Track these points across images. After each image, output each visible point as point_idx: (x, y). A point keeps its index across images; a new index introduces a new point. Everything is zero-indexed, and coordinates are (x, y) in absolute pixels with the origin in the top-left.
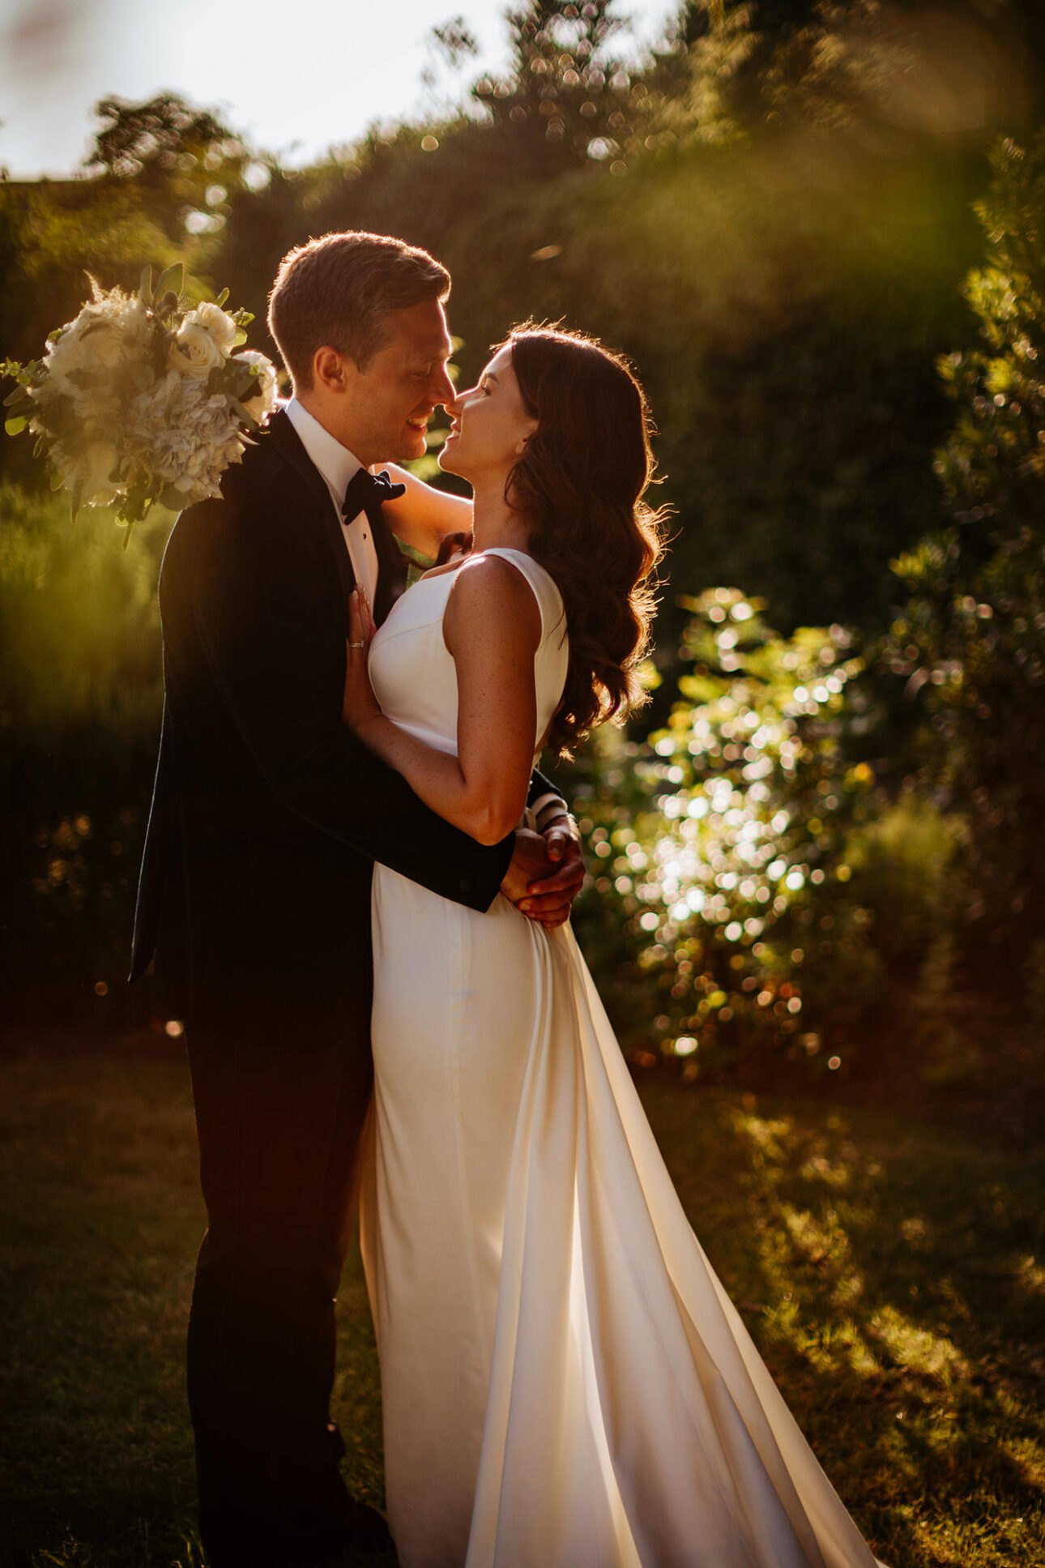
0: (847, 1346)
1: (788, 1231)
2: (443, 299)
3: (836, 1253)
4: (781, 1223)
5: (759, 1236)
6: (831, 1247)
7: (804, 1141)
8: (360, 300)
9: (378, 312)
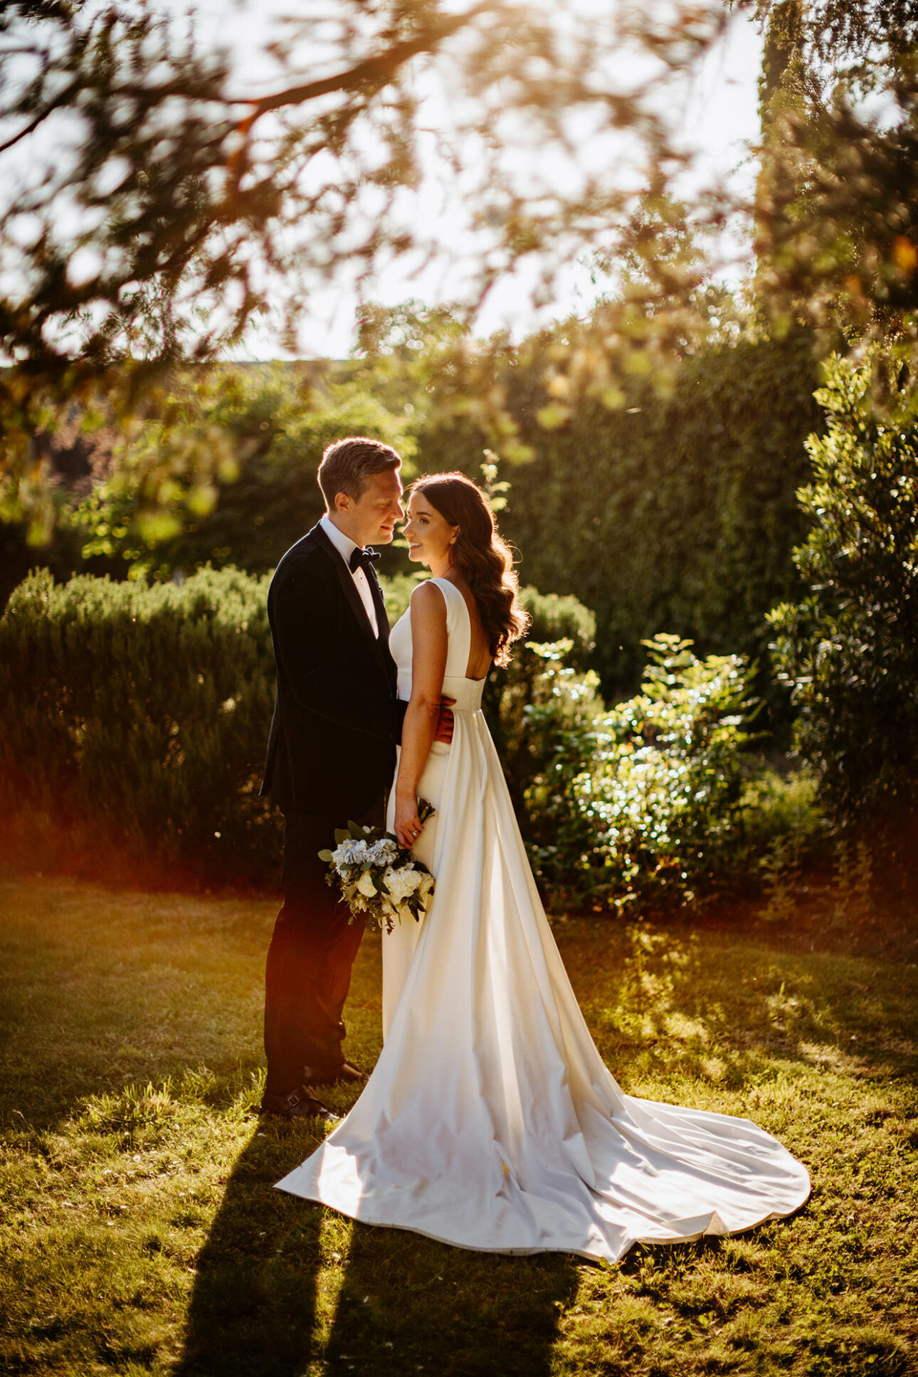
2: (399, 469)
3: (663, 994)
4: (638, 979)
5: (622, 984)
6: (662, 991)
7: (669, 945)
8: (355, 470)
9: (362, 475)
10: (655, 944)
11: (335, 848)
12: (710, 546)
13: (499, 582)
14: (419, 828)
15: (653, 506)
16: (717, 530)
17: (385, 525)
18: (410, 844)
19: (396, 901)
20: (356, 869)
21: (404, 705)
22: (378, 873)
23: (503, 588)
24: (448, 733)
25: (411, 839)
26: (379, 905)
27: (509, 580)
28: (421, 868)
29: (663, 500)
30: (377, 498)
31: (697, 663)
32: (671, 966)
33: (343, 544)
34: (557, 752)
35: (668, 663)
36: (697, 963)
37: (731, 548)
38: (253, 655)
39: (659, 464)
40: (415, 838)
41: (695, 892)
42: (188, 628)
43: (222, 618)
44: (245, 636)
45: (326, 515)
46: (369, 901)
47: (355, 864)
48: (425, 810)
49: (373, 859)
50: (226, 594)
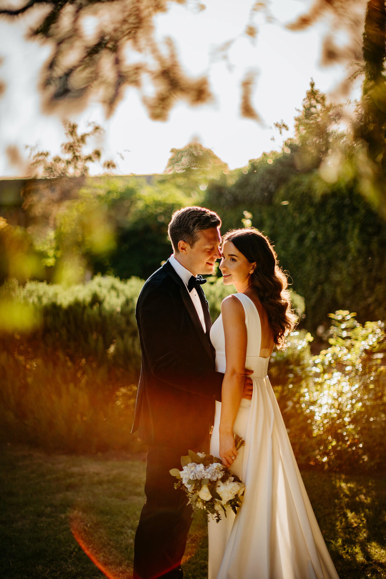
0: (357, 553)
1: (346, 518)
2: (218, 228)
3: (361, 525)
4: (345, 515)
5: (337, 519)
6: (360, 523)
7: (358, 490)
8: (191, 227)
9: (196, 230)
10: (350, 489)
11: (181, 470)
12: (344, 258)
13: (280, 298)
14: (236, 454)
15: (315, 239)
16: (347, 251)
17: (210, 262)
18: (230, 464)
19: (224, 502)
20: (198, 483)
21: (222, 375)
22: (213, 486)
23: (283, 301)
24: (250, 393)
25: (230, 461)
26: (213, 506)
27: (286, 295)
28: (237, 480)
29: (320, 236)
30: (205, 245)
31: (358, 325)
32: (361, 504)
33: (184, 274)
34: (289, 378)
35: (343, 326)
36: (376, 503)
37: (355, 259)
38: (123, 325)
39: (318, 219)
40: (233, 460)
41: (368, 457)
42: (88, 311)
43: (106, 306)
44: (119, 316)
45: (173, 255)
46: (205, 503)
47: (197, 480)
48: (239, 442)
49: (209, 477)
50: (109, 291)
